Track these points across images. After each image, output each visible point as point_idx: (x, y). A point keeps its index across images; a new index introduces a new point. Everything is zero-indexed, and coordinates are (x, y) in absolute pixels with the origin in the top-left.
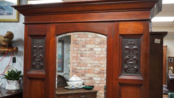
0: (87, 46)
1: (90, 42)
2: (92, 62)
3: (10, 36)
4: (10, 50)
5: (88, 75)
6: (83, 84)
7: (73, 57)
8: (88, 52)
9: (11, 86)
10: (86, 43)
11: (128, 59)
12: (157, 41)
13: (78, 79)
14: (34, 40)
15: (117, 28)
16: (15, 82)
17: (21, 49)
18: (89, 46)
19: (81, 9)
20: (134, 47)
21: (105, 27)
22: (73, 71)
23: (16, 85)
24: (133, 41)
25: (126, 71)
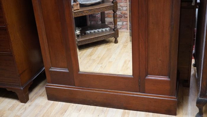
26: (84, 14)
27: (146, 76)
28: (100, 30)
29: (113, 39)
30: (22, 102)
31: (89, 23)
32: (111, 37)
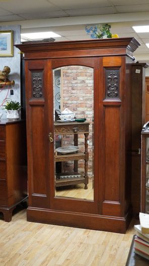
0: (78, 78)
1: (81, 74)
2: (84, 95)
3: (7, 70)
4: (7, 83)
5: (80, 109)
6: (75, 118)
7: (64, 90)
8: (79, 85)
9: (12, 115)
10: (77, 75)
11: (110, 86)
12: (138, 71)
13: (70, 112)
14: (34, 73)
15: (101, 62)
16: (15, 111)
17: (18, 82)
18: (80, 78)
19: (73, 46)
20: (115, 77)
21: (92, 61)
22: (64, 106)
23: (16, 114)
24: (114, 72)
25: (109, 96)
26: (60, 161)
27: (104, 201)
28: (73, 176)
29: (83, 185)
30: (6, 221)
31: (63, 172)
32: (81, 183)
